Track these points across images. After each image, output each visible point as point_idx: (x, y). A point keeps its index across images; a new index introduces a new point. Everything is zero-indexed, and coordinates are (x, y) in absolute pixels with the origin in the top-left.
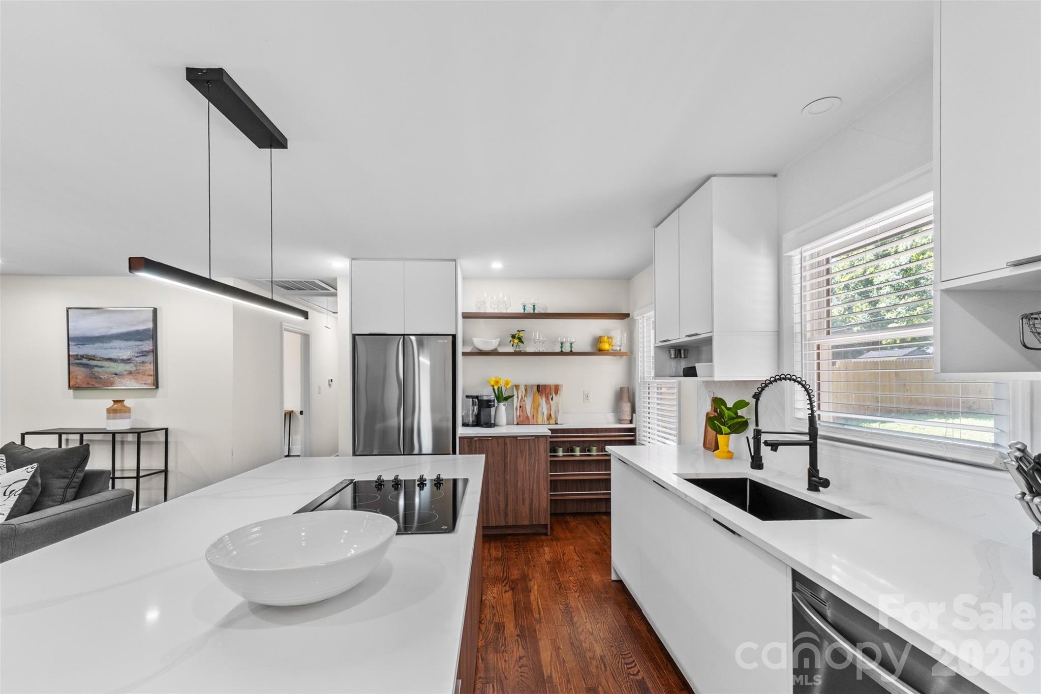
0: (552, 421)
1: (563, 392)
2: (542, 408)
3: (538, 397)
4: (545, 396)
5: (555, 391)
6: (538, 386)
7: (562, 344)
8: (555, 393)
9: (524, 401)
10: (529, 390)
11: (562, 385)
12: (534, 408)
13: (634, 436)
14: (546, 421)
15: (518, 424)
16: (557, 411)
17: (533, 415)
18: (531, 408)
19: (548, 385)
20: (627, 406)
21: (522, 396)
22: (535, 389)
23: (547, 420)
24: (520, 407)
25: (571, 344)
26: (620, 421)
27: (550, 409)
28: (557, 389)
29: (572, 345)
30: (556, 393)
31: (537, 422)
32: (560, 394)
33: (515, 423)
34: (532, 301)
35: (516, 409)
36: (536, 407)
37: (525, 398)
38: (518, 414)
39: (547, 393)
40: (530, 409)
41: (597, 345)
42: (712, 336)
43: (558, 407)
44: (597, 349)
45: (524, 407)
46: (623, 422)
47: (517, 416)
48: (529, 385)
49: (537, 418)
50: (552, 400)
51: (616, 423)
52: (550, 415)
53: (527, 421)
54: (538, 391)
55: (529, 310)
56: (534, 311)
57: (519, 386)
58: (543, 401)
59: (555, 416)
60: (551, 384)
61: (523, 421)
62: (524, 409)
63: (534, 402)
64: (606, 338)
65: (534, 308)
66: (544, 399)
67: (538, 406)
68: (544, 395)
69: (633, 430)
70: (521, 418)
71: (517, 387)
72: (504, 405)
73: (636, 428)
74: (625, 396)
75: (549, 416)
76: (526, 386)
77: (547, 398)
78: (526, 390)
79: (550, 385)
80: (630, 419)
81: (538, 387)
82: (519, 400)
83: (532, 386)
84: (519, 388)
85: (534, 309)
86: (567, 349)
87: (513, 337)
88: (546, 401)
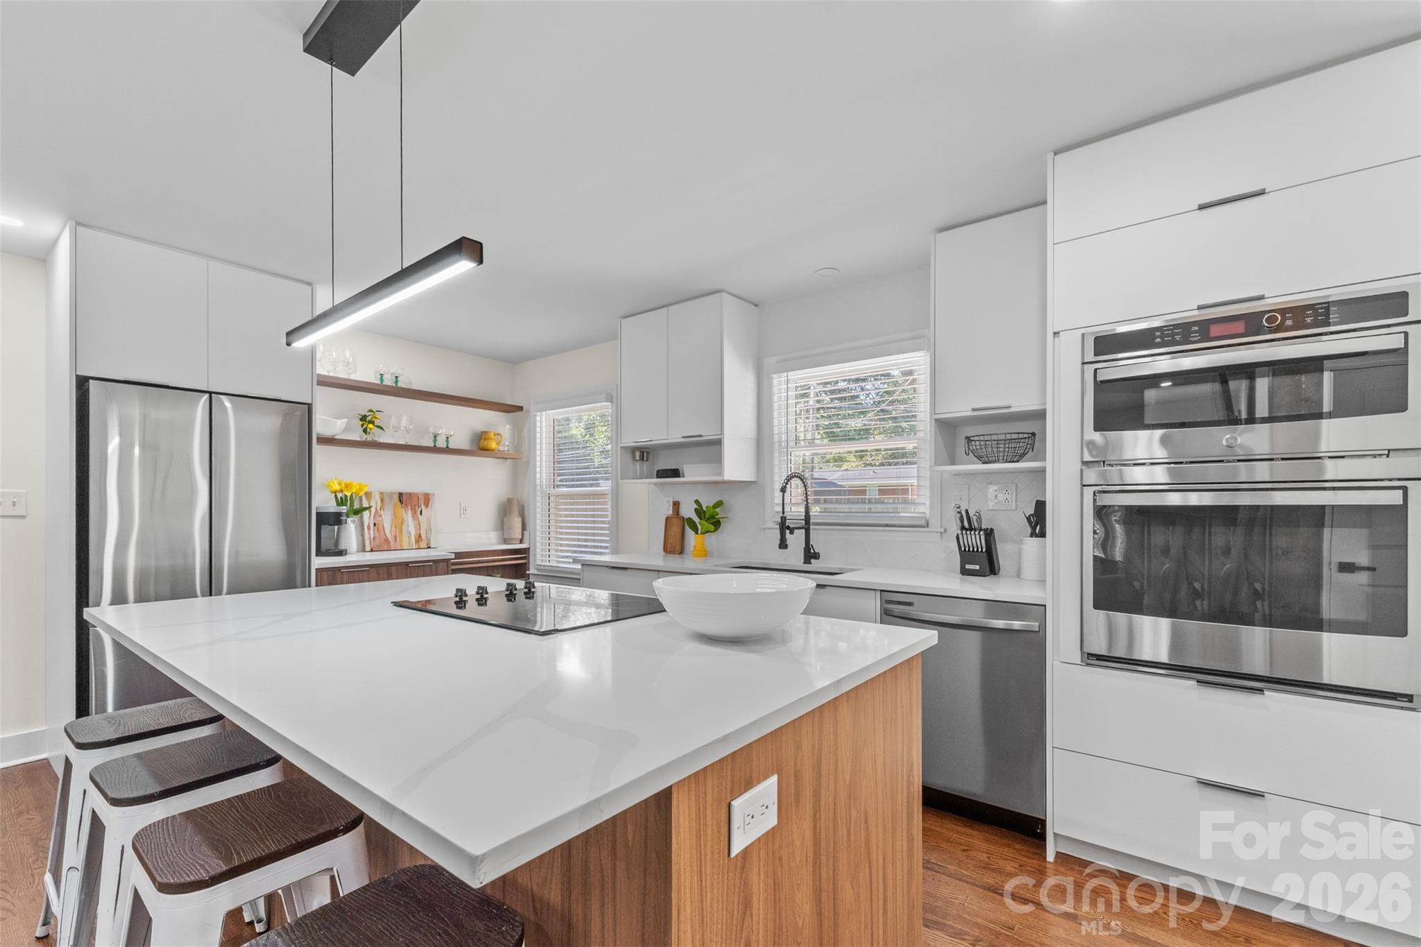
0: (423, 544)
1: (436, 503)
2: (408, 526)
3: (401, 511)
4: (411, 509)
5: (425, 500)
6: (401, 494)
7: (435, 437)
8: (425, 504)
9: (380, 516)
10: (386, 499)
11: (433, 494)
12: (396, 527)
13: (527, 558)
14: (414, 544)
15: (372, 551)
16: (429, 530)
17: (395, 537)
18: (391, 527)
19: (414, 494)
20: (517, 522)
21: (376, 509)
22: (396, 498)
23: (416, 543)
24: (375, 525)
25: (447, 438)
26: (505, 541)
27: (418, 526)
28: (427, 499)
29: (449, 439)
30: (427, 505)
31: (401, 545)
32: (431, 507)
33: (368, 548)
34: (395, 370)
35: (369, 528)
36: (399, 525)
37: (382, 512)
38: (372, 536)
39: (413, 504)
40: (389, 527)
41: (479, 443)
42: (721, 439)
43: (430, 524)
44: (480, 446)
45: (381, 524)
46: (514, 542)
47: (370, 538)
48: (387, 493)
49: (401, 540)
50: (421, 514)
51: (501, 544)
52: (420, 536)
53: (385, 546)
54: (401, 501)
55: (388, 381)
56: (396, 384)
57: (371, 493)
58: (408, 517)
59: (427, 537)
60: (419, 492)
61: (380, 546)
62: (381, 528)
63: (395, 518)
64: (492, 434)
65: (397, 380)
66: (410, 513)
67: (402, 522)
68: (409, 508)
69: (525, 551)
70: (377, 541)
71: (368, 495)
72: (352, 521)
73: (529, 548)
74: (515, 509)
75: (417, 537)
76: (381, 493)
77: (414, 512)
78: (382, 500)
79: (417, 494)
80: (520, 537)
81: (400, 497)
82: (373, 514)
83: (391, 494)
84: (371, 497)
85: (396, 382)
86: (441, 443)
87: (363, 418)
88: (413, 516)
